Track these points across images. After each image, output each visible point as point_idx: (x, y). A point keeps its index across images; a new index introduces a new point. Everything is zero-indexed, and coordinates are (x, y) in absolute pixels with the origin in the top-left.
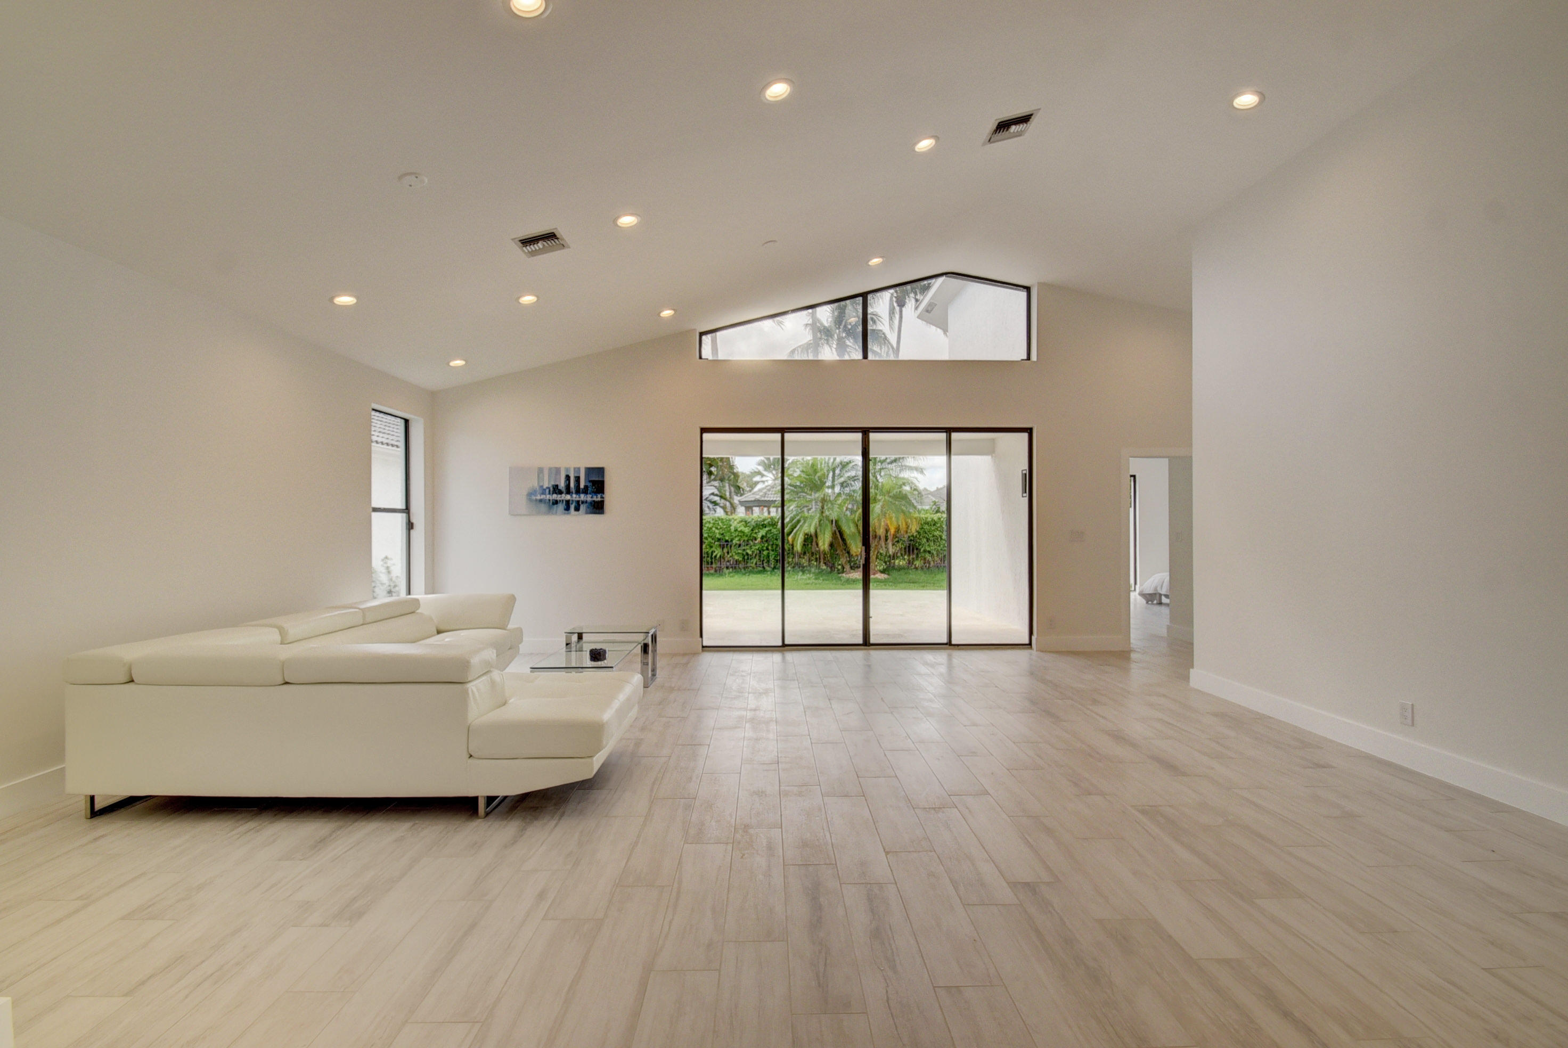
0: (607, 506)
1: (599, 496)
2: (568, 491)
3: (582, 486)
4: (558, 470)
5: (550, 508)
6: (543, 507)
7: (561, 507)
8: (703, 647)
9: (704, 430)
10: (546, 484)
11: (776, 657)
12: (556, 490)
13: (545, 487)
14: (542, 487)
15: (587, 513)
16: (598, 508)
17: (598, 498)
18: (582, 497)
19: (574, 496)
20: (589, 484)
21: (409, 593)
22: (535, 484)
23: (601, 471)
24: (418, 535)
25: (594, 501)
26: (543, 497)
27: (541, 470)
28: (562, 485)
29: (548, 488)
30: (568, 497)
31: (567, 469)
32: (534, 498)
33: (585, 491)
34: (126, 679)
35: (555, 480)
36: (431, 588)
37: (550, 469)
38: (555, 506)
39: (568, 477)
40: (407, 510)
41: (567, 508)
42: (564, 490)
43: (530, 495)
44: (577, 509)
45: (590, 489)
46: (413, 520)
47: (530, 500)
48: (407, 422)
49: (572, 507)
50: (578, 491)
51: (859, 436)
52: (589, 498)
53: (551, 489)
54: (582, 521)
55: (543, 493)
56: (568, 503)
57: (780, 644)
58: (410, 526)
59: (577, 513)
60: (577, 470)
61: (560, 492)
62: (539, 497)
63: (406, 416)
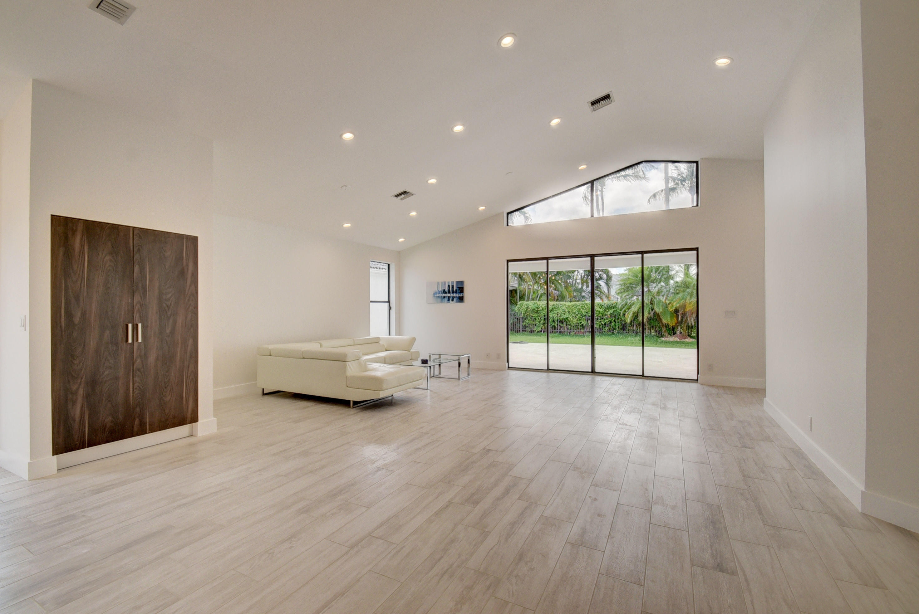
0: (465, 299)
1: (462, 294)
2: (449, 293)
3: (455, 290)
4: (445, 283)
5: (442, 300)
6: (439, 300)
7: (446, 299)
8: (508, 367)
9: (508, 261)
10: (441, 289)
11: (544, 374)
12: (444, 292)
13: (440, 291)
14: (439, 290)
15: (457, 302)
16: (461, 299)
17: (461, 295)
18: (455, 295)
19: (451, 294)
20: (458, 289)
21: (390, 335)
22: (435, 289)
23: (462, 282)
24: (393, 312)
25: (459, 297)
26: (439, 295)
27: (438, 283)
28: (447, 290)
29: (441, 291)
30: (449, 295)
31: (449, 282)
32: (436, 295)
33: (456, 292)
34: (269, 354)
35: (444, 287)
36: (399, 333)
37: (442, 282)
38: (444, 299)
39: (449, 286)
40: (389, 302)
41: (449, 300)
42: (447, 292)
43: (434, 294)
44: (453, 300)
45: (458, 291)
46: (391, 306)
47: (434, 296)
48: (389, 265)
49: (451, 299)
50: (453, 292)
51: (589, 259)
52: (457, 295)
53: (442, 291)
54: (454, 306)
55: (439, 293)
56: (449, 297)
57: (546, 368)
58: (390, 308)
59: (452, 302)
60: (453, 282)
61: (446, 293)
62: (438, 295)
63: (389, 263)
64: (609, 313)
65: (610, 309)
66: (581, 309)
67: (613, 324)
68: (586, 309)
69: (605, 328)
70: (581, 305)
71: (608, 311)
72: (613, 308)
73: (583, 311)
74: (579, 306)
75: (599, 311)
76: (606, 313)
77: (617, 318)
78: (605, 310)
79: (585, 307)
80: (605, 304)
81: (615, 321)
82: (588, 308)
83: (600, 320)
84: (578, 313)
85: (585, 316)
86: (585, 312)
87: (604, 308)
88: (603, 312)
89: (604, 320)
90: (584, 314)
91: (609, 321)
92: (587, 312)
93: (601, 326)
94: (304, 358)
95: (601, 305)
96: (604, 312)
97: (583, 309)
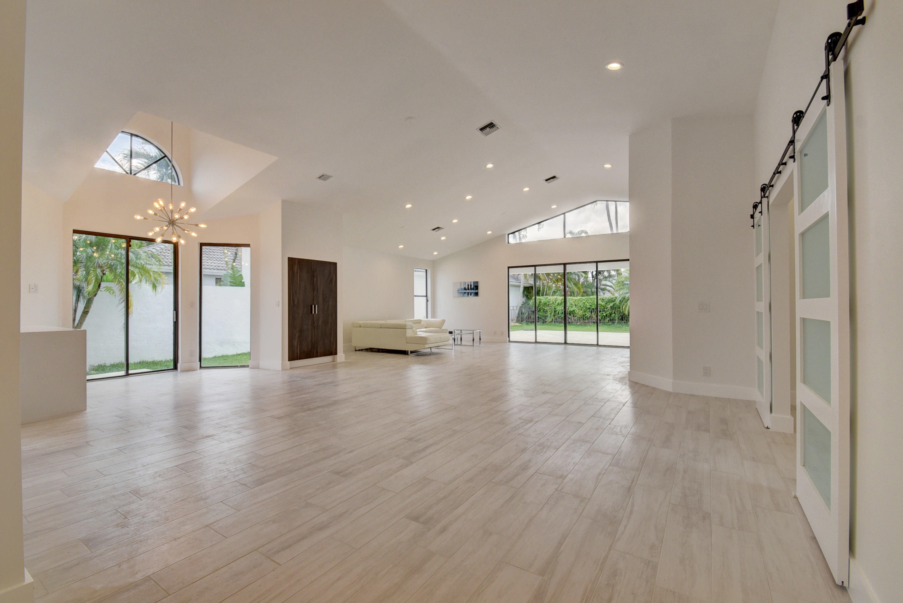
0: (479, 294)
1: (477, 290)
2: (468, 289)
3: (472, 287)
4: (465, 283)
5: (463, 295)
6: (462, 295)
7: (466, 294)
8: (509, 341)
9: (509, 268)
10: (463, 287)
11: (534, 345)
12: (465, 289)
13: (462, 288)
14: (461, 288)
15: (474, 296)
16: (477, 294)
17: (476, 291)
18: (472, 291)
19: (470, 291)
20: (474, 287)
21: (427, 318)
22: (459, 287)
23: (477, 282)
24: (429, 303)
25: (475, 292)
26: (461, 291)
27: (461, 283)
28: (467, 288)
29: (463, 288)
30: (468, 291)
31: (468, 282)
32: (459, 292)
33: (473, 289)
35: (465, 286)
36: (433, 317)
37: (463, 282)
38: (465, 294)
39: (468, 285)
40: (426, 296)
41: (468, 295)
42: (467, 289)
43: (459, 290)
44: (471, 295)
45: (474, 289)
46: (428, 299)
47: (458, 292)
48: (426, 270)
49: (469, 294)
50: (471, 289)
52: (474, 291)
53: (464, 289)
54: (472, 298)
55: (462, 290)
56: (468, 293)
57: (534, 341)
58: (427, 301)
59: (471, 296)
60: (471, 282)
61: (466, 290)
62: (460, 291)
63: (426, 269)
64: (609, 306)
65: (611, 303)
66: (586, 303)
67: (613, 315)
68: (590, 303)
69: (607, 319)
70: (586, 299)
71: (608, 304)
72: (613, 302)
73: (588, 304)
74: (584, 300)
75: (601, 305)
76: (607, 306)
77: (617, 310)
78: (606, 304)
79: (590, 300)
80: (606, 298)
81: (615, 313)
82: (592, 302)
83: (602, 312)
84: (584, 306)
85: (589, 308)
86: (589, 305)
87: (606, 302)
88: (604, 306)
89: (606, 312)
90: (588, 307)
91: (610, 313)
92: (591, 305)
93: (603, 317)
94: (381, 328)
95: (603, 299)
96: (606, 305)
97: (588, 303)
